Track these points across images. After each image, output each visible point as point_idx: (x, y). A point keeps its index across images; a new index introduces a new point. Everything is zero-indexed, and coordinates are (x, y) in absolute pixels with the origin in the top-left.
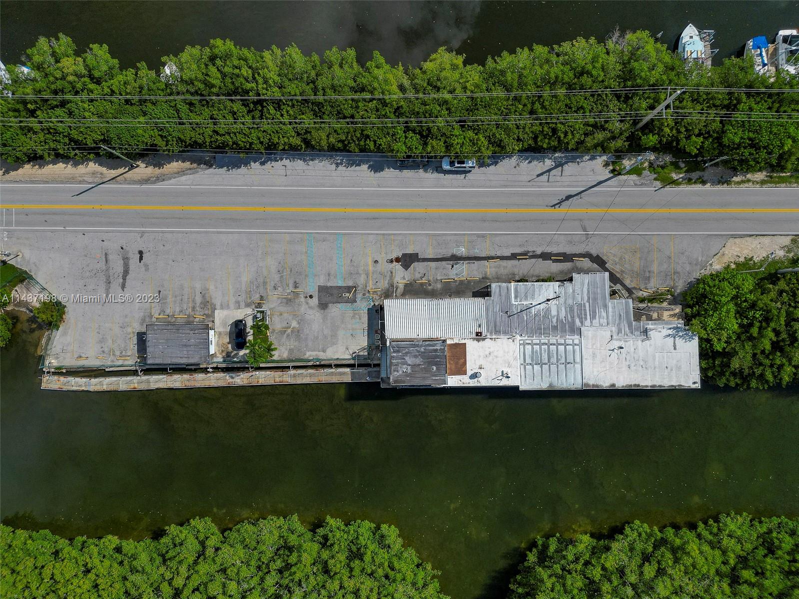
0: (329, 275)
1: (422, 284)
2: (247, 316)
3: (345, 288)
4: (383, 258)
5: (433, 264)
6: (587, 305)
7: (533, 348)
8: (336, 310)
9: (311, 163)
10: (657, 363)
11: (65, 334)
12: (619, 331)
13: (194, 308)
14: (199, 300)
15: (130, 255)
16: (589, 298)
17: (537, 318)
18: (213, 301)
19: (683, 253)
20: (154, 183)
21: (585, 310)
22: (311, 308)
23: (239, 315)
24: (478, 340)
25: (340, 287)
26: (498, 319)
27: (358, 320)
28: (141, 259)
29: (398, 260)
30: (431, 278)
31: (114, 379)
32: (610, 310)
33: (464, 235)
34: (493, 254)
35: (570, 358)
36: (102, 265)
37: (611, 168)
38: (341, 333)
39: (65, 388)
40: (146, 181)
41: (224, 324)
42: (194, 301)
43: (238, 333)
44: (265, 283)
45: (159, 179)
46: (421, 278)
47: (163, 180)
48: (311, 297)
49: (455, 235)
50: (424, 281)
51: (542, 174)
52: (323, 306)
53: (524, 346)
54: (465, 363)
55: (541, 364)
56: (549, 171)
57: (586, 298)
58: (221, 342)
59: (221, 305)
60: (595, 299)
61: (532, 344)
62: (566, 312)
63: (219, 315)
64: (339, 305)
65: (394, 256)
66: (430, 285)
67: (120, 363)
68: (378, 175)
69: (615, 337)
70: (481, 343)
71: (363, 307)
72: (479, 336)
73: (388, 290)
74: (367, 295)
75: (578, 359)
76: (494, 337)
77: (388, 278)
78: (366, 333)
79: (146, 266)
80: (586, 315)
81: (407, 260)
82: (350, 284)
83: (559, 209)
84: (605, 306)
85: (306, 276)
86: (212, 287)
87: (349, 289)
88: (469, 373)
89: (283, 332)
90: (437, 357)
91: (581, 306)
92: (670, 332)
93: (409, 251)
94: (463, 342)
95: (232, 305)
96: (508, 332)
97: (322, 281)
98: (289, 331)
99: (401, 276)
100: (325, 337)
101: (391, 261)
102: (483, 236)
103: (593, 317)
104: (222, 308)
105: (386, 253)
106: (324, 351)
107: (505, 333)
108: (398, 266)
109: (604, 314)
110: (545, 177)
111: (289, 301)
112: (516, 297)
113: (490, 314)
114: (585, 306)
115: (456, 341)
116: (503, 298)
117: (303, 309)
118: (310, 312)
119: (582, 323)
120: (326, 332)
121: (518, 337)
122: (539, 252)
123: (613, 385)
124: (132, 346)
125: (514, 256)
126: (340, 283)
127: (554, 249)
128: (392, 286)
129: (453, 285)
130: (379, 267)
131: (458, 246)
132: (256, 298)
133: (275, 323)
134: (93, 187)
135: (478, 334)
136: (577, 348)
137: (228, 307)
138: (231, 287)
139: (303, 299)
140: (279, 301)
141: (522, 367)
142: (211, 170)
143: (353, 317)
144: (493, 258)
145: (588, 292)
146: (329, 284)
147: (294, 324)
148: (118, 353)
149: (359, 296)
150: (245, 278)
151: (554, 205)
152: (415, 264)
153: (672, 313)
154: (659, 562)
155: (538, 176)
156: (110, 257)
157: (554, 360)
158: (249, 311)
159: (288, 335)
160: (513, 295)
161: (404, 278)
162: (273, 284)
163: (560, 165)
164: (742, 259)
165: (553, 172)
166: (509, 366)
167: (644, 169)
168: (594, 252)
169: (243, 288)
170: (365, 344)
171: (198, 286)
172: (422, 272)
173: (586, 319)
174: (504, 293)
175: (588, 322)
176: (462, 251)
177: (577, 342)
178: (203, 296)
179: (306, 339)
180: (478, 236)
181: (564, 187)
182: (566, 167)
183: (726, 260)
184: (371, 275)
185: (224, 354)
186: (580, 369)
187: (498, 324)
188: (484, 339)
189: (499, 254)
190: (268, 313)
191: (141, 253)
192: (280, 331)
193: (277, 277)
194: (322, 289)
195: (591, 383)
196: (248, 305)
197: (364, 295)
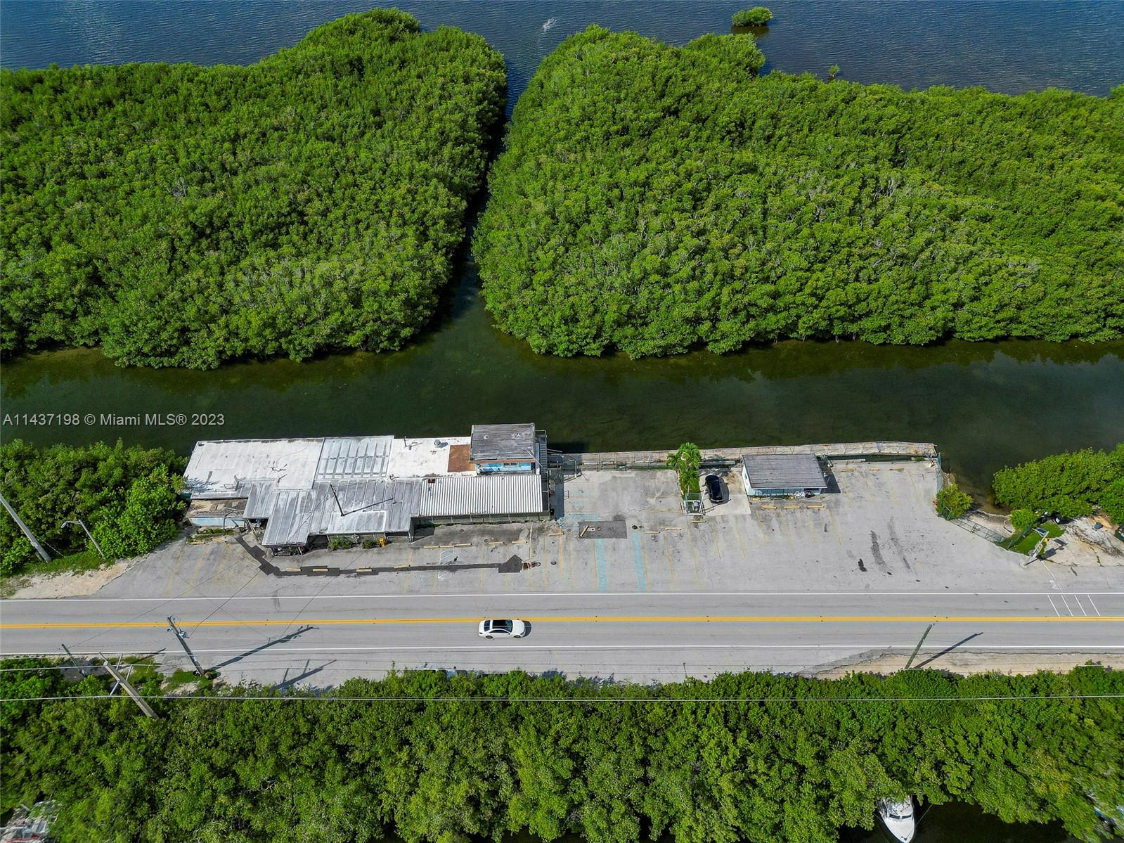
0: (614, 549)
1: (497, 540)
2: (712, 509)
3: (593, 537)
4: (546, 567)
5: (480, 561)
6: (298, 512)
7: (372, 470)
8: (605, 515)
9: (650, 683)
10: (236, 461)
11: (928, 491)
12: (268, 488)
13: (778, 515)
14: (775, 524)
15: (876, 567)
16: (294, 518)
17: (361, 498)
18: (756, 523)
19: (159, 578)
20: (873, 652)
21: (302, 506)
22: (635, 517)
23: (720, 510)
24: (433, 475)
25: (599, 537)
26: (407, 496)
27: (576, 505)
28: (861, 563)
29: (526, 566)
30: (484, 547)
31: (852, 453)
32: (272, 508)
33: (436, 593)
34: (402, 574)
35: (332, 463)
36: (910, 557)
37: (215, 681)
38: (596, 493)
39: (905, 444)
40: (885, 654)
41: (737, 501)
42: (780, 523)
43: (717, 492)
44: (695, 540)
45: (868, 657)
46: (496, 547)
47: (860, 656)
48: (635, 527)
49: (447, 593)
50: (493, 544)
51: (316, 671)
52: (619, 519)
53: (381, 472)
54: (451, 455)
55: (366, 456)
56: (304, 676)
57: (297, 519)
58: (737, 485)
59: (745, 519)
60: (287, 517)
61: (372, 473)
62: (324, 505)
63: (745, 509)
64: (600, 519)
65: (530, 570)
66: (486, 541)
67: (851, 466)
68: (551, 668)
69: (275, 482)
70: (430, 473)
71: (570, 517)
72: (432, 480)
73: (539, 535)
74: (565, 530)
75: (323, 463)
76: (415, 479)
77: (539, 547)
78: (566, 494)
79: (851, 556)
80: (302, 502)
81: (514, 565)
82: (586, 541)
83: (302, 624)
84: (276, 510)
85: (643, 548)
86: (761, 535)
87: (588, 535)
88: (447, 448)
89: (664, 494)
90: (482, 447)
91: (305, 509)
92: (210, 487)
93: (510, 575)
94: (450, 474)
95: (732, 519)
96: (397, 484)
97: (622, 542)
98: (658, 495)
99: (522, 549)
100: (613, 490)
101: (534, 564)
102: (411, 592)
103: (294, 501)
104: (744, 516)
105: (541, 572)
106: (615, 478)
107: (401, 483)
108: (525, 559)
109: (280, 503)
110: (312, 666)
111: (662, 523)
112: (381, 517)
113: (415, 500)
114: (301, 511)
115: (459, 474)
116: (397, 516)
117: (643, 515)
118: (633, 513)
119: (309, 494)
120: (614, 494)
121: (387, 480)
122: (342, 576)
123: (290, 441)
124: (842, 480)
125: (375, 572)
126: (599, 541)
127: (322, 580)
128: (534, 539)
129: (457, 541)
130: (550, 558)
131: (445, 580)
132: (702, 527)
133: (675, 502)
134: (959, 644)
135: (434, 481)
136: (321, 471)
137: (736, 517)
138: (737, 536)
139: (645, 525)
140: (674, 523)
141: (387, 454)
142: (795, 671)
143: (581, 508)
144: (403, 569)
145: (292, 525)
146: (614, 539)
147: (652, 501)
148: (856, 474)
149: (575, 528)
150: (721, 544)
151: (308, 629)
152: (503, 562)
153: (199, 510)
154: (290, 317)
155: (321, 669)
156: (902, 564)
157: (350, 461)
158: (709, 514)
159: (659, 491)
160: (385, 519)
161: (519, 547)
162: (685, 539)
163: (287, 685)
164: (88, 572)
165: (300, 673)
166: (402, 455)
167: (169, 680)
168: (272, 577)
169: (721, 535)
170: (566, 484)
171: (778, 537)
172: (495, 553)
173: (303, 498)
174: (395, 521)
175: (302, 494)
176: (441, 576)
177: (320, 477)
178: (769, 527)
179: (637, 487)
180: (418, 592)
181: (289, 653)
182: (279, 681)
183: (109, 572)
184: (561, 550)
185: (730, 474)
186: (324, 453)
187: (407, 492)
188: (427, 476)
189: (394, 574)
190: (685, 512)
191: (863, 569)
192: (668, 494)
193: (680, 546)
194: (623, 535)
195: (315, 443)
196: (712, 519)
197: (569, 530)
